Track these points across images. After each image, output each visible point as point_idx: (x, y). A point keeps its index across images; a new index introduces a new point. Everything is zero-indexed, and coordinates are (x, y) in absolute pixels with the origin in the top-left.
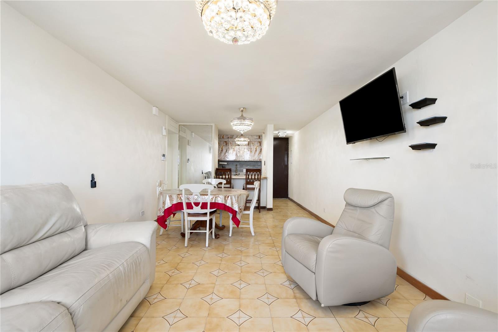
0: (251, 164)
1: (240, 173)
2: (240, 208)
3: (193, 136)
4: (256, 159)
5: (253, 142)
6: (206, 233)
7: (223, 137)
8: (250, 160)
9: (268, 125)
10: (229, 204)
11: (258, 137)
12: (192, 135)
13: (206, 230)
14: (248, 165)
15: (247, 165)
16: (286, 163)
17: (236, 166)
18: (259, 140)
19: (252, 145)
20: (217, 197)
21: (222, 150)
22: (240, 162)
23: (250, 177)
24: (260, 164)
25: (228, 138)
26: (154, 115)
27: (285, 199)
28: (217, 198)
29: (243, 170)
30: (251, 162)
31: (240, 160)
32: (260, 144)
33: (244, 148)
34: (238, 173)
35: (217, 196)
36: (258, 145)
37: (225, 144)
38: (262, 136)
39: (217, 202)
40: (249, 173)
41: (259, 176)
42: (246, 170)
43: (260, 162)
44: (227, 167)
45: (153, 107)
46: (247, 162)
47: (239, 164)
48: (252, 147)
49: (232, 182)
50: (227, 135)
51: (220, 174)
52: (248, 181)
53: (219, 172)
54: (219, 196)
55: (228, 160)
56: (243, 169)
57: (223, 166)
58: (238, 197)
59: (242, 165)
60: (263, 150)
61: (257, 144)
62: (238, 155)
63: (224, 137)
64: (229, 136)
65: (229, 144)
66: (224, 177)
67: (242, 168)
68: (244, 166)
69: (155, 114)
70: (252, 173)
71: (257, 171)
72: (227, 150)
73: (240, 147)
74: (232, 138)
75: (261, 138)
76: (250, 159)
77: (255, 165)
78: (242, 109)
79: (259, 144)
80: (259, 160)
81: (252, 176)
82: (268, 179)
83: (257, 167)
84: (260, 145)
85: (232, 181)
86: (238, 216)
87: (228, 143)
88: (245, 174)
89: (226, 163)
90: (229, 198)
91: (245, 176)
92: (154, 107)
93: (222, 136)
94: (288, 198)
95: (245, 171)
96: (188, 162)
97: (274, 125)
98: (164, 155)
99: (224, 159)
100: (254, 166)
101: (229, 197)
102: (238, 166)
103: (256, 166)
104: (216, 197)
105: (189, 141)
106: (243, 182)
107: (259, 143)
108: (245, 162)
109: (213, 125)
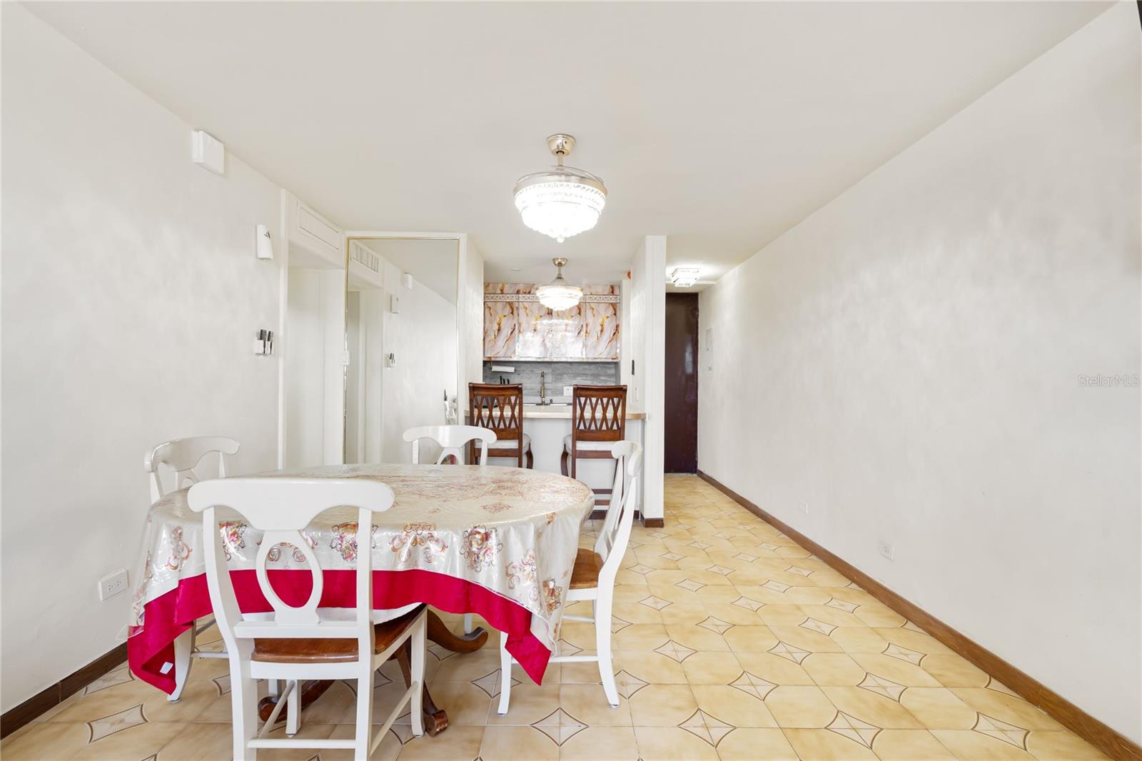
0: (587, 372)
1: (555, 399)
2: (551, 585)
3: (410, 287)
4: (601, 356)
5: (593, 305)
6: (353, 751)
7: (502, 290)
8: (585, 360)
9: (650, 239)
10: (489, 578)
11: (608, 290)
12: (404, 282)
13: (351, 736)
14: (579, 375)
15: (576, 375)
16: (689, 370)
17: (543, 376)
18: (612, 299)
19: (589, 313)
20: (423, 541)
21: (499, 330)
22: (553, 365)
23: (588, 415)
24: (613, 371)
25: (518, 292)
26: (200, 164)
27: (689, 475)
28: (421, 548)
29: (563, 390)
30: (587, 367)
31: (555, 360)
32: (615, 310)
33: (567, 325)
34: (547, 400)
35: (425, 533)
36: (609, 314)
37: (508, 309)
38: (620, 287)
39: (421, 567)
40: (583, 400)
41: (620, 408)
42: (574, 389)
43: (613, 366)
44: (515, 381)
45: (194, 134)
46: (575, 365)
47: (550, 371)
48: (590, 320)
49: (524, 431)
50: (516, 284)
51: (484, 403)
52: (582, 427)
53: (479, 398)
54: (436, 534)
55: (515, 359)
56: (563, 387)
57: (504, 377)
58: (539, 535)
59: (561, 375)
60: (623, 329)
61: (606, 312)
62: (549, 345)
63: (505, 291)
64: (521, 287)
65: (522, 311)
66: (496, 413)
67: (560, 385)
68: (565, 376)
69: (202, 161)
70: (594, 400)
71: (612, 393)
72: (514, 329)
73: (555, 321)
74: (529, 293)
75: (617, 291)
76: (584, 356)
77: (599, 375)
78: (560, 141)
79: (611, 310)
80: (611, 360)
81: (596, 411)
82: (647, 419)
83: (606, 381)
84: (615, 314)
85: (526, 426)
86: (541, 631)
87: (518, 308)
88: (571, 402)
89: (511, 369)
90: (493, 541)
91: (571, 407)
92: (198, 131)
93: (500, 286)
94: (695, 472)
95: (569, 392)
96: (388, 366)
97: (668, 237)
98: (264, 336)
99: (504, 357)
100: (596, 376)
101: (493, 535)
102: (549, 378)
103: (602, 378)
104: (415, 542)
105: (394, 300)
106: (566, 430)
107: (611, 308)
108: (568, 366)
109: (463, 238)
